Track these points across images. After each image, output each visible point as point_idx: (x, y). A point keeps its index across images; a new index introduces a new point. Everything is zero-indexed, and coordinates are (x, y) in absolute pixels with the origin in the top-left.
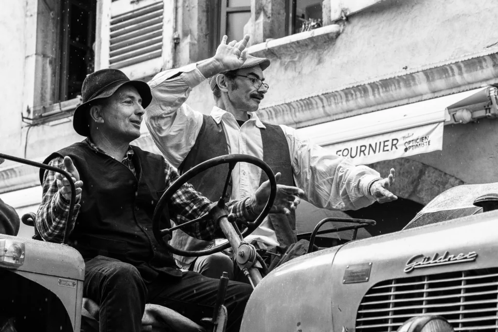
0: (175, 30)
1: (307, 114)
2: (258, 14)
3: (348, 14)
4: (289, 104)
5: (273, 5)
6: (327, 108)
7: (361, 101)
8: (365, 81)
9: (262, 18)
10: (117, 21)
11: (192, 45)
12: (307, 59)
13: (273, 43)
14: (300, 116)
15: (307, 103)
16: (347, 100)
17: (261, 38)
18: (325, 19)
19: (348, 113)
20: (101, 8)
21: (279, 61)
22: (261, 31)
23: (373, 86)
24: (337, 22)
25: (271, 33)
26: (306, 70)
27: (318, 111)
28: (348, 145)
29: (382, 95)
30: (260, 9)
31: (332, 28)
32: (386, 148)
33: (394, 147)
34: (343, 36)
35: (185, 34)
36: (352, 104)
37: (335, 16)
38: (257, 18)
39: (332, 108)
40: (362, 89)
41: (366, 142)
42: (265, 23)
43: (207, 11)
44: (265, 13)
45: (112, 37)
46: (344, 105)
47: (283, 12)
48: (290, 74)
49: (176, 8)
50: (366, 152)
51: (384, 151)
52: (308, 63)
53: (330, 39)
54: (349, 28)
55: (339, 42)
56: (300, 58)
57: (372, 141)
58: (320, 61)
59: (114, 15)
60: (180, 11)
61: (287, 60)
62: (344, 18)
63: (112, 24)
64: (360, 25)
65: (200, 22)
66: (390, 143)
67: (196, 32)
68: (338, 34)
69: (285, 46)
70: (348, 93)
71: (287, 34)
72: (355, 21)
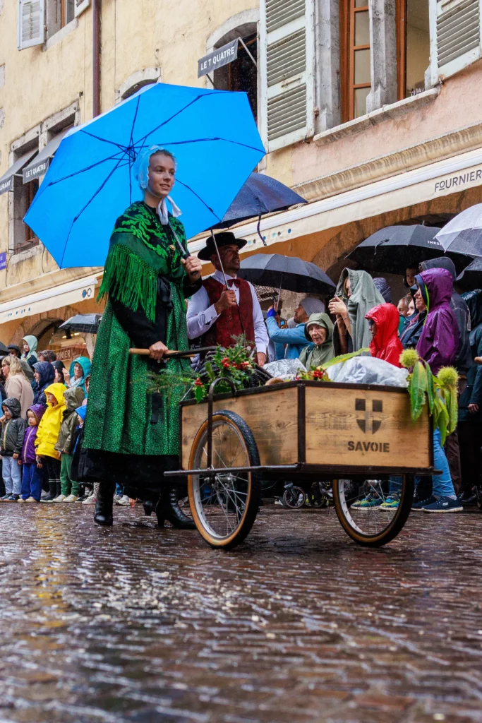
0: (315, 105)
1: (414, 160)
2: (376, 86)
3: (444, 78)
4: (400, 153)
5: (387, 79)
6: (429, 154)
7: (454, 146)
8: (456, 129)
9: (379, 88)
10: (272, 102)
11: (328, 115)
12: (413, 118)
13: (387, 108)
14: (409, 161)
15: (414, 151)
16: (444, 146)
17: (379, 104)
18: (426, 84)
19: (445, 156)
20: (260, 94)
21: (393, 121)
22: (379, 100)
23: (463, 133)
24: (436, 86)
25: (386, 101)
26: (413, 126)
27: (422, 156)
28: (444, 179)
29: (470, 139)
30: (378, 83)
31: (432, 91)
32: (472, 178)
33: (478, 177)
34: (440, 97)
35: (323, 108)
36: (447, 148)
37: (434, 82)
38: (375, 90)
39: (433, 153)
40: (454, 136)
41: (457, 175)
42: (381, 93)
43: (339, 88)
44: (382, 85)
45: (269, 114)
46: (442, 150)
47: (395, 83)
48: (401, 130)
49: (316, 88)
50: (458, 182)
51: (471, 180)
52: (414, 120)
53: (431, 100)
54: (444, 90)
55: (437, 102)
56: (409, 117)
57: (462, 174)
58: (423, 119)
59: (270, 97)
60: (318, 89)
61: (398, 119)
62: (441, 83)
63: (269, 104)
64: (453, 87)
65: (333, 97)
66: (475, 174)
67: (331, 106)
68: (436, 96)
69: (396, 109)
70: (444, 140)
71: (399, 99)
72: (449, 84)
